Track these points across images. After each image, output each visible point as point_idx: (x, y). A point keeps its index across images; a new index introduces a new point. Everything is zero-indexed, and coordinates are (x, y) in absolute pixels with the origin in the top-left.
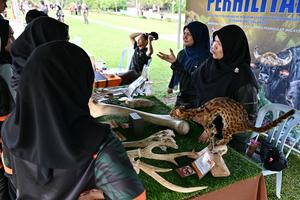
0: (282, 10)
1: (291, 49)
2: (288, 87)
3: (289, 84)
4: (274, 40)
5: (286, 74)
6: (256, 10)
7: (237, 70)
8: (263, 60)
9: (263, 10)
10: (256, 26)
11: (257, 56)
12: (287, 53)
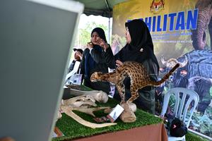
0: (177, 28)
1: (186, 54)
2: (188, 82)
3: (187, 81)
4: (174, 49)
5: (185, 73)
6: (160, 30)
7: (142, 50)
8: (168, 65)
9: (165, 29)
10: (161, 41)
11: (163, 62)
12: (184, 58)
